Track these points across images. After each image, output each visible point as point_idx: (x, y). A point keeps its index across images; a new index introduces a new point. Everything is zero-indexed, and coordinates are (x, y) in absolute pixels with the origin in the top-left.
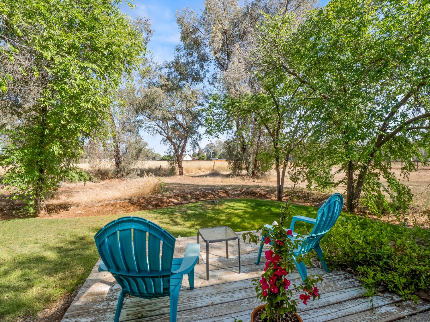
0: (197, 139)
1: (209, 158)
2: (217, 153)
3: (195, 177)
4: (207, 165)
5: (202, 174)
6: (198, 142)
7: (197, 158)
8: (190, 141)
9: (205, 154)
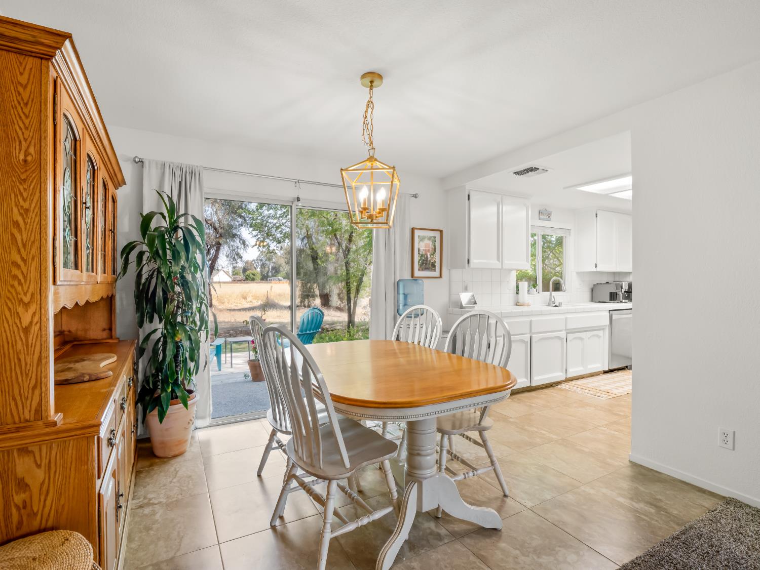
0: (237, 247)
1: (265, 278)
2: (281, 269)
3: (234, 310)
4: (258, 290)
5: (248, 305)
6: (241, 252)
7: (241, 276)
8: (224, 251)
9: (259, 270)
